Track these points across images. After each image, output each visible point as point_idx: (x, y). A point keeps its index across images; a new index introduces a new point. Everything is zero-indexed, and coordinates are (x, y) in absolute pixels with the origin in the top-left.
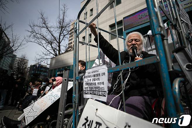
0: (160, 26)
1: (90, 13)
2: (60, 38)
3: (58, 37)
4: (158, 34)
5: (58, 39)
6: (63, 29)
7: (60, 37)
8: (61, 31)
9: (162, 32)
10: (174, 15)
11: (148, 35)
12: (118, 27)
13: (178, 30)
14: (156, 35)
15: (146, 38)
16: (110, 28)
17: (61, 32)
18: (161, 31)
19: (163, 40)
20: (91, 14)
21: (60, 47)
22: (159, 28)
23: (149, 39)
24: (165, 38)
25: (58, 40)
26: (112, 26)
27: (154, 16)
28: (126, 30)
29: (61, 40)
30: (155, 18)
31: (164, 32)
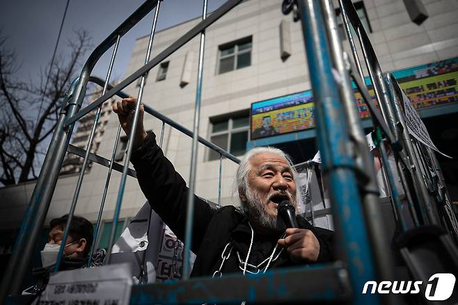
0: (352, 139)
1: (158, 74)
2: (40, 127)
3: (36, 122)
4: (343, 167)
5: (33, 127)
6: (62, 100)
7: (42, 121)
8: (52, 105)
9: (359, 161)
10: (391, 114)
11: (316, 165)
12: (234, 126)
13: (406, 162)
14: (335, 167)
15: (309, 171)
16: (211, 126)
17: (50, 108)
18: (355, 157)
19: (363, 193)
20: (161, 74)
21: (33, 157)
22: (350, 146)
23: (318, 176)
24: (371, 187)
25: (31, 132)
26: (218, 122)
27: (331, 96)
28: (255, 139)
29: (42, 133)
30: (333, 103)
31: (364, 160)
